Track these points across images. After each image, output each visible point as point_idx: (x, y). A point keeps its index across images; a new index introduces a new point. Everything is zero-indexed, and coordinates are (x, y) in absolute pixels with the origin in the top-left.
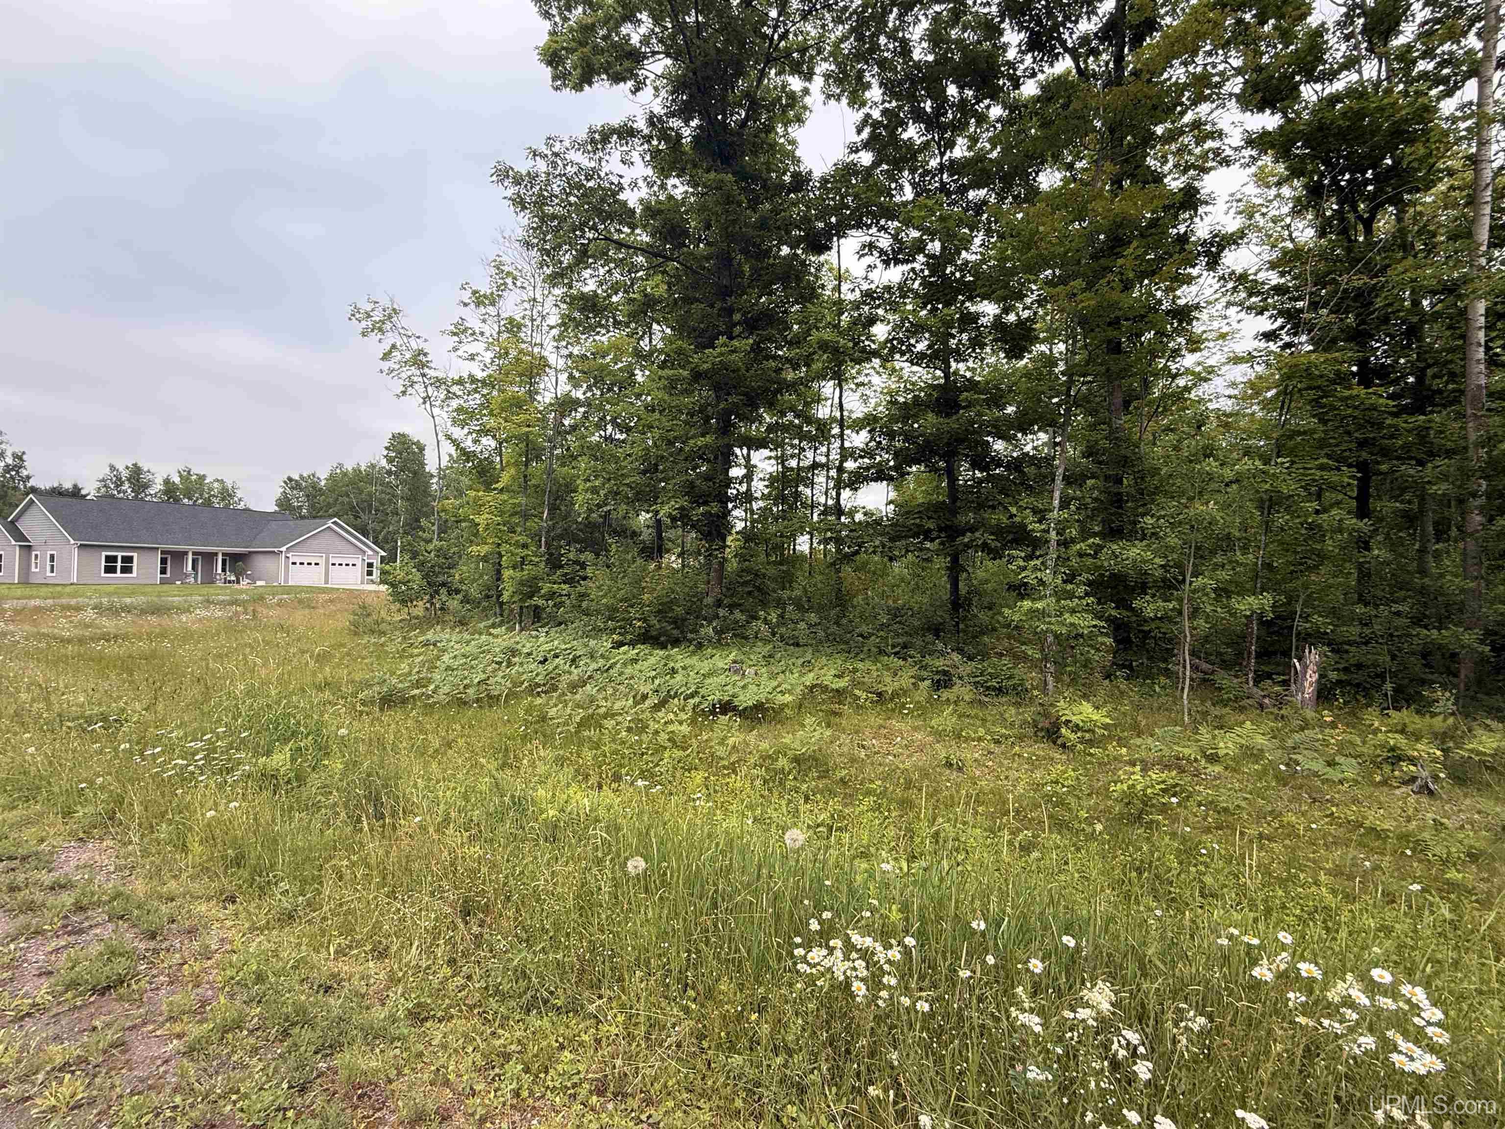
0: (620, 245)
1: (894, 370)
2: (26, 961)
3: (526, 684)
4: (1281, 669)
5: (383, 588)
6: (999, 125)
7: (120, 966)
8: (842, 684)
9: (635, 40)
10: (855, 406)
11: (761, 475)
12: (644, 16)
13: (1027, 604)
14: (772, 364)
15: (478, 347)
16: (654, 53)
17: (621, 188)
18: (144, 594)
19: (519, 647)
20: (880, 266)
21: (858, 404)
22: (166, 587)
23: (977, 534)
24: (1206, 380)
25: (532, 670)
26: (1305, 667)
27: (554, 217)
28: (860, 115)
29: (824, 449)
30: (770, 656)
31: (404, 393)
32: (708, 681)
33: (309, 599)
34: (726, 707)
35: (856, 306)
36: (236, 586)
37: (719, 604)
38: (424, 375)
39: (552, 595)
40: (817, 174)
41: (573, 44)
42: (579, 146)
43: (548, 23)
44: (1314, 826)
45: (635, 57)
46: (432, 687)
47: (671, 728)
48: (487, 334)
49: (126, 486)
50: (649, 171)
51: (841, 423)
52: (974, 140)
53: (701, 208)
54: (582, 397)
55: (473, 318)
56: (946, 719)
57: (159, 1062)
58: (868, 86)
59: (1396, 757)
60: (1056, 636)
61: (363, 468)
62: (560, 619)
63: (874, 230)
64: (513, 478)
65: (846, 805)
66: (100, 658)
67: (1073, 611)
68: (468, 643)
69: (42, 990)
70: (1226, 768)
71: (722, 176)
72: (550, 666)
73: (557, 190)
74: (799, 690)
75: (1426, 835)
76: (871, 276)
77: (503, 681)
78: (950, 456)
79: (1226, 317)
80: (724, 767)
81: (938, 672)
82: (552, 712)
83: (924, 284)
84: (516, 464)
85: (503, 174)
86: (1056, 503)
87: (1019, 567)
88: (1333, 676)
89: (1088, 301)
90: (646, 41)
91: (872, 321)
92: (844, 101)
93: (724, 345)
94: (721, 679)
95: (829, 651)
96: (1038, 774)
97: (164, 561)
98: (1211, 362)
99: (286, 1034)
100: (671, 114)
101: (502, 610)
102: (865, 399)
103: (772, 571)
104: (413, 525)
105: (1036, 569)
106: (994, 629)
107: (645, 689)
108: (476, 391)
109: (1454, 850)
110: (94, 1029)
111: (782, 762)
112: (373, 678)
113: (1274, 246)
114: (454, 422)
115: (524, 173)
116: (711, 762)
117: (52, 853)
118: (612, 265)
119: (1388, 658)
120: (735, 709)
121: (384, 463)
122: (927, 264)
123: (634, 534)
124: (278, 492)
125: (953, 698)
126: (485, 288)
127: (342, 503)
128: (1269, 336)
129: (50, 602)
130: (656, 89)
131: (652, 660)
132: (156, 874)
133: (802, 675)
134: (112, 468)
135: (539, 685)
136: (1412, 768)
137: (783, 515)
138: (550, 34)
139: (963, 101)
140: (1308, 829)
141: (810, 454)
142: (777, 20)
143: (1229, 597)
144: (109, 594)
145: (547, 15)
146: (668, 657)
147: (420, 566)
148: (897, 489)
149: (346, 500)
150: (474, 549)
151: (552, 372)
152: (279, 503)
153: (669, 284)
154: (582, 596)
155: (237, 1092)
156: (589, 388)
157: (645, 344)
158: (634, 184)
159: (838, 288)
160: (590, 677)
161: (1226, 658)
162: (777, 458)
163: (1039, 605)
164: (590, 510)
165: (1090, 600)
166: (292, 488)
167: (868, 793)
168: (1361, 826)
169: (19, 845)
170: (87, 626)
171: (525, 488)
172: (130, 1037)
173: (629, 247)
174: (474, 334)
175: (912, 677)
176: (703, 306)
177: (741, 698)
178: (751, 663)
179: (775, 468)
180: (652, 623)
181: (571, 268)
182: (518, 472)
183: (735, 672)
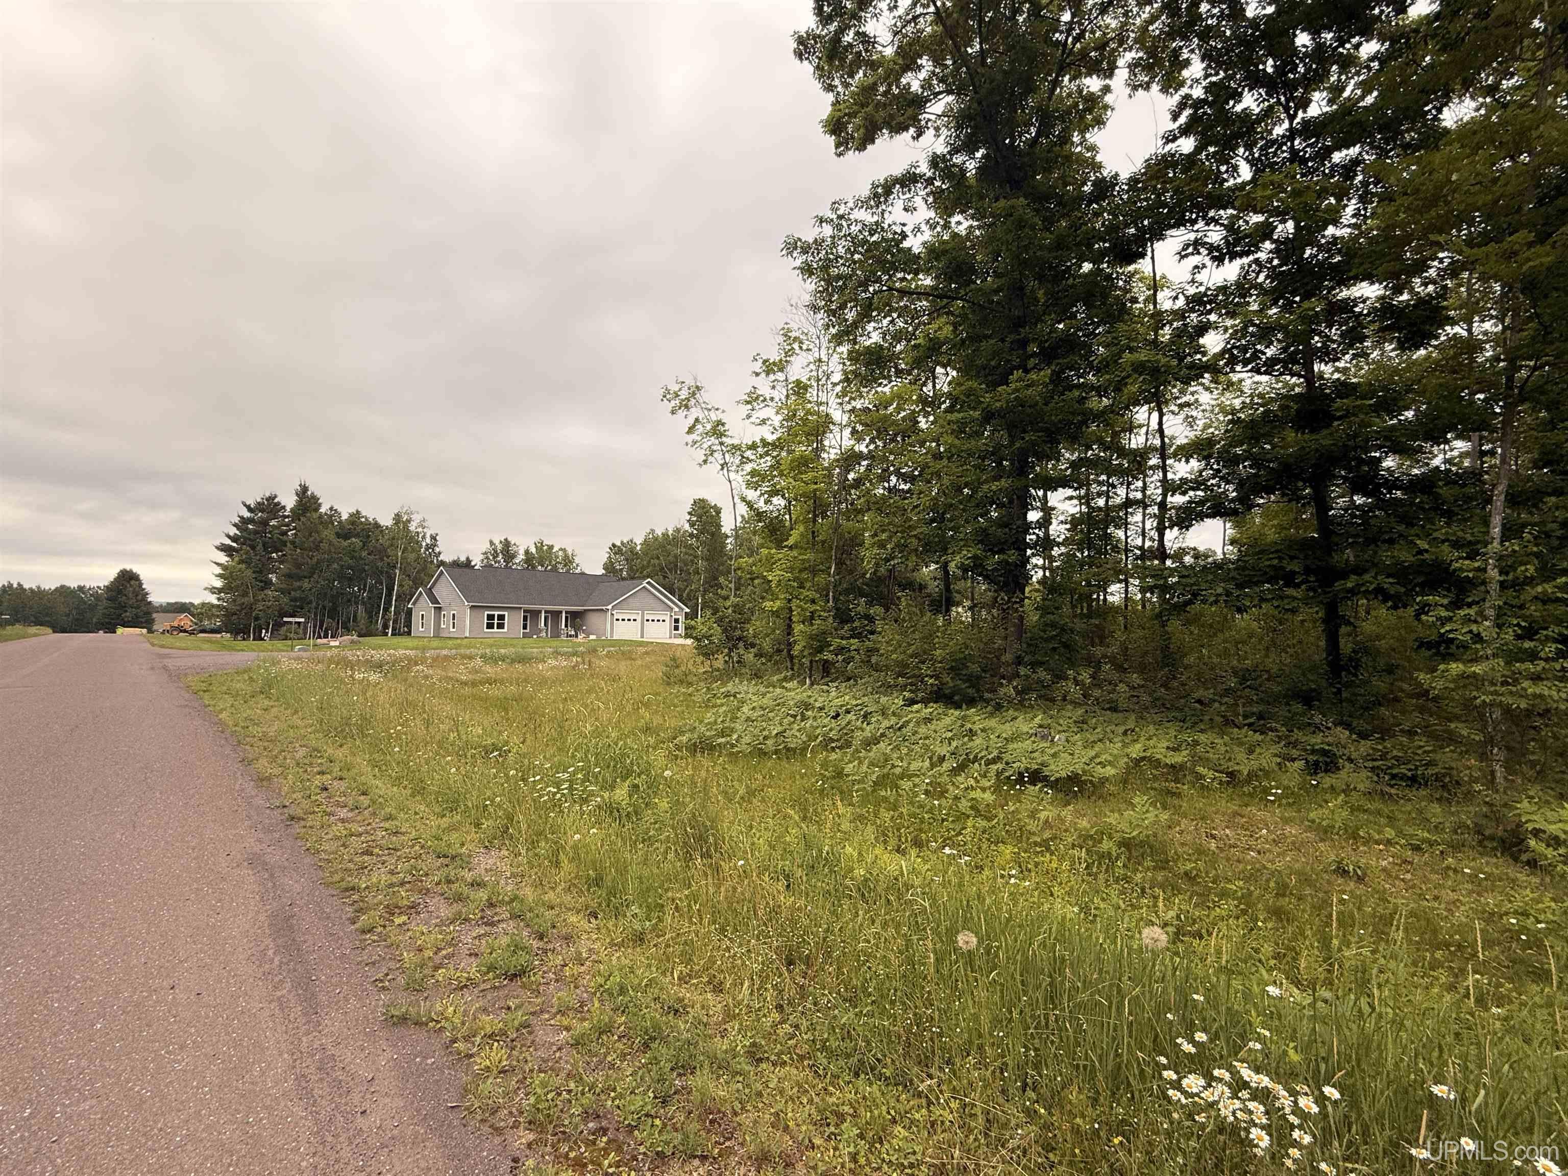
0: (903, 292)
1: (1230, 384)
2: (460, 941)
3: (820, 739)
5: (689, 641)
6: (1375, 65)
7: (522, 959)
8: (1178, 758)
9: (915, 87)
11: (1062, 518)
12: (924, 61)
13: (1456, 668)
14: (1076, 393)
15: (768, 412)
16: (937, 94)
17: (904, 236)
18: (514, 646)
19: (812, 701)
20: (1212, 265)
21: (1182, 428)
22: (526, 640)
23: (1367, 577)
25: (826, 725)
27: (839, 277)
28: (1176, 99)
29: (1140, 484)
30: (1083, 722)
31: (705, 462)
32: (1011, 746)
33: (630, 652)
34: (1036, 777)
35: (1180, 314)
36: (575, 639)
37: (1019, 661)
38: (721, 444)
39: (841, 650)
40: (1124, 176)
41: (855, 108)
42: (863, 203)
43: (831, 95)
45: (918, 103)
46: (735, 736)
47: (973, 794)
48: (777, 399)
49: (500, 557)
50: (932, 214)
51: (1163, 452)
52: (1337, 90)
53: (988, 241)
54: (865, 451)
55: (764, 386)
56: (1332, 812)
57: (554, 1048)
58: (1187, 63)
60: (1507, 711)
61: (670, 533)
62: (849, 674)
63: (1200, 224)
64: (802, 535)
65: (1195, 906)
66: (485, 699)
68: (764, 695)
69: (472, 968)
71: (1013, 201)
72: (842, 722)
73: (841, 251)
74: (1122, 762)
76: (1198, 277)
77: (798, 734)
78: (1318, 480)
80: (1037, 844)
81: (1313, 752)
82: (849, 768)
83: (1274, 274)
84: (806, 521)
85: (792, 246)
86: (1496, 531)
87: (1439, 618)
90: (927, 84)
91: (1203, 329)
92: (1155, 88)
93: (1020, 380)
94: (1028, 745)
95: (1157, 718)
96: (1490, 900)
97: (525, 619)
99: (646, 1046)
100: (955, 151)
101: (793, 664)
102: (1190, 421)
103: (1079, 625)
104: (713, 583)
105: (1468, 620)
106: (1397, 700)
107: (943, 750)
108: (767, 454)
110: (509, 1008)
111: (1106, 845)
112: (685, 725)
114: (749, 484)
115: (811, 241)
116: (1020, 835)
117: (470, 856)
118: (895, 315)
120: (1045, 779)
121: (687, 527)
122: (1277, 251)
123: (922, 587)
124: (604, 558)
125: (1341, 785)
126: (774, 356)
127: (654, 566)
129: (454, 651)
130: (937, 129)
131: (947, 721)
132: (539, 884)
133: (1125, 745)
134: (491, 543)
135: (832, 740)
137: (1091, 562)
138: (833, 105)
139: (1320, 48)
141: (1122, 491)
142: (1071, 23)
144: (491, 646)
145: (830, 88)
146: (964, 718)
147: (719, 621)
148: (1237, 525)
149: (656, 562)
150: (768, 604)
151: (836, 429)
152: (606, 567)
153: (955, 326)
154: (871, 651)
155: (614, 1090)
156: (872, 441)
157: (928, 390)
158: (917, 230)
159: (1153, 299)
160: (883, 735)
162: (1079, 498)
163: (1477, 669)
164: (877, 565)
166: (615, 554)
167: (1224, 894)
169: (449, 846)
170: (477, 672)
171: (814, 545)
172: (534, 1021)
173: (911, 293)
174: (765, 400)
175: (1276, 755)
176: (993, 341)
177: (1052, 767)
178: (1061, 728)
179: (1078, 509)
180: (945, 680)
181: (855, 325)
182: (806, 528)
183: (1043, 737)
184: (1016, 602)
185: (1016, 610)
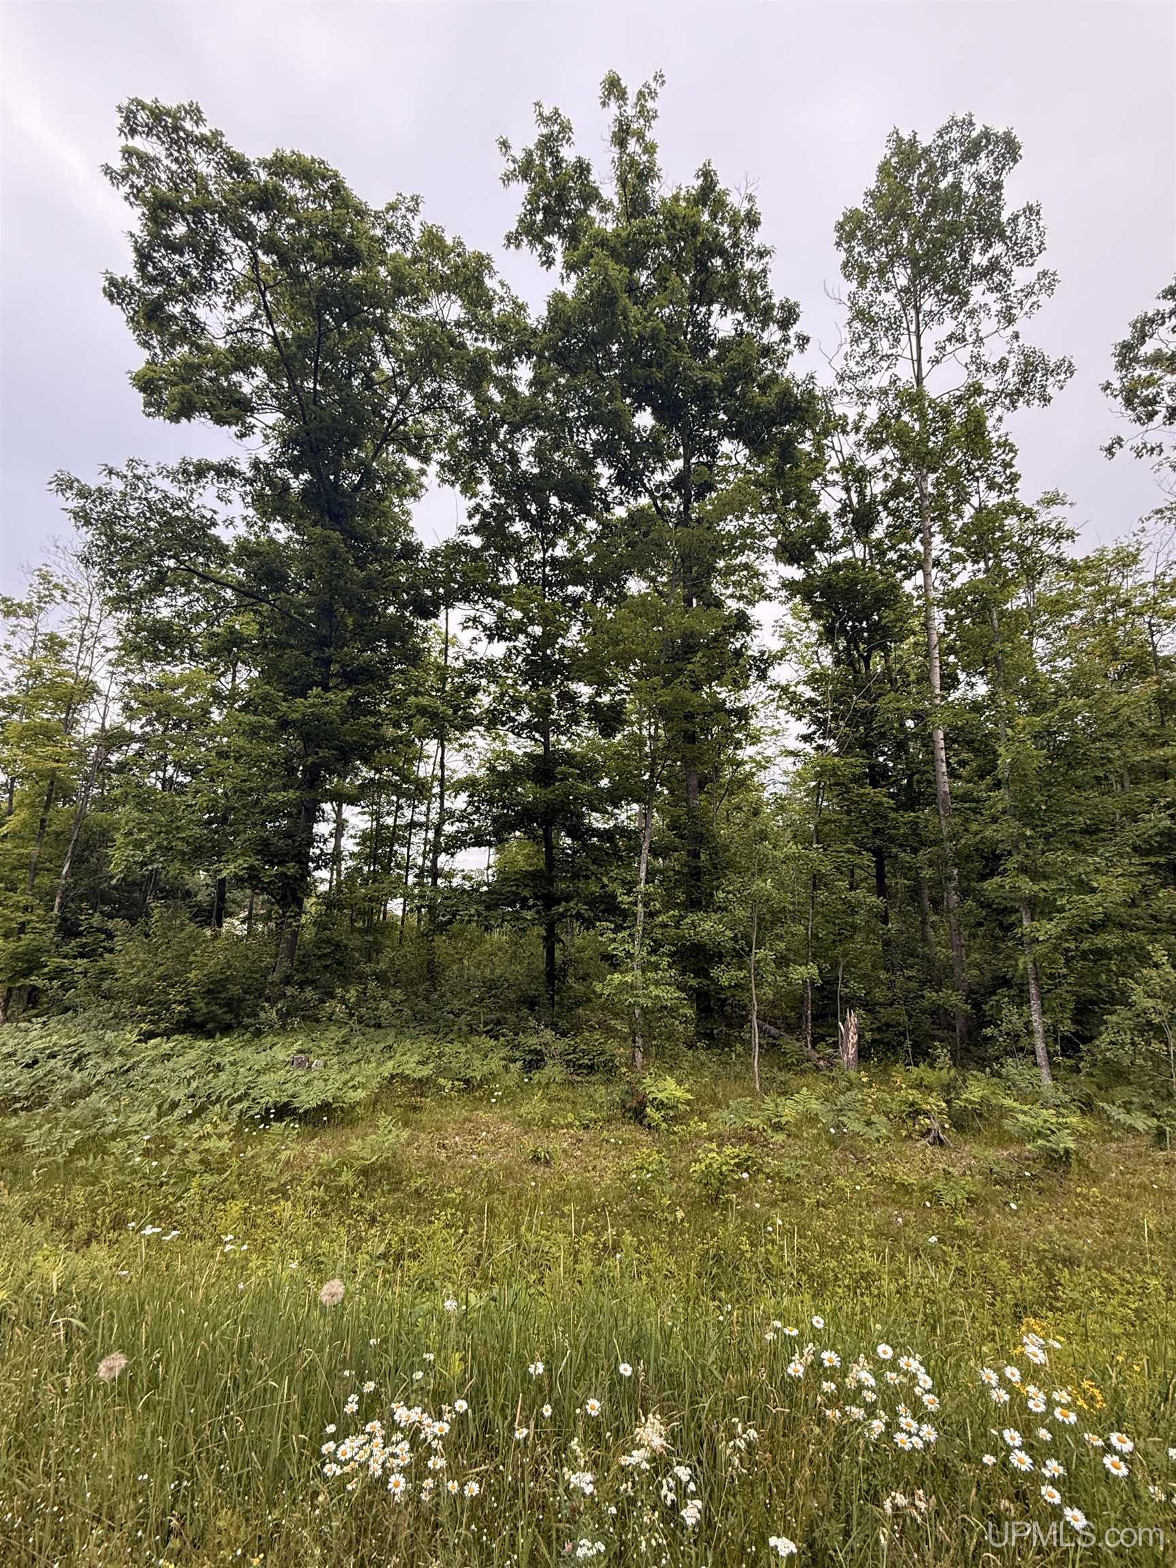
0: (206, 579)
4: (831, 1031)
6: (594, 536)
8: (425, 1072)
9: (246, 389)
10: (458, 765)
11: (352, 832)
12: (258, 371)
13: (616, 977)
14: (371, 719)
16: (266, 406)
17: (213, 523)
20: (485, 641)
21: (461, 764)
23: (571, 904)
24: (765, 768)
26: (847, 1030)
27: (125, 538)
28: (472, 503)
29: (423, 808)
30: (345, 1042)
32: (263, 1078)
34: (284, 1111)
35: (460, 673)
37: (287, 980)
39: (59, 973)
40: (428, 547)
41: (173, 378)
42: (168, 474)
43: (147, 352)
44: (858, 1188)
45: (245, 405)
47: (206, 1144)
48: (16, 649)
50: (251, 512)
51: (442, 783)
52: (573, 544)
53: (305, 557)
56: (535, 1105)
58: (480, 481)
59: (915, 1112)
60: (643, 1009)
62: (67, 1003)
63: (480, 606)
64: (24, 824)
65: (418, 1224)
67: (657, 983)
70: (789, 1136)
71: (330, 532)
72: (39, 1072)
73: (133, 511)
74: (374, 1084)
75: (939, 1186)
76: (475, 647)
78: (547, 823)
79: (777, 718)
80: (272, 1191)
81: (530, 1051)
82: (33, 1137)
83: (526, 660)
84: (32, 805)
85: (65, 484)
86: (643, 875)
87: (608, 939)
88: (868, 1035)
89: (665, 696)
91: (473, 691)
92: (458, 487)
93: (318, 696)
94: (281, 1075)
95: (415, 1032)
96: (625, 1160)
98: (768, 753)
100: (280, 465)
103: (356, 941)
105: (624, 941)
106: (589, 1000)
107: (178, 1094)
109: (959, 1197)
111: (347, 1177)
113: (807, 666)
115: (93, 488)
116: (255, 1186)
118: (195, 595)
119: (906, 1018)
120: (294, 1112)
122: (528, 644)
123: (188, 894)
125: (544, 1080)
128: (807, 738)
131: (192, 1055)
133: (381, 1063)
136: (927, 1121)
137: (375, 876)
138: (148, 363)
139: (564, 511)
140: (853, 1191)
141: (408, 812)
142: (397, 407)
143: (788, 966)
145: (146, 345)
146: (213, 1050)
148: (498, 854)
151: (102, 701)
153: (262, 625)
154: (104, 973)
156: (149, 722)
157: (226, 681)
158: (230, 522)
159: (444, 652)
160: (99, 1083)
161: (790, 1021)
162: (371, 814)
163: (628, 978)
164: (128, 869)
165: (673, 972)
167: (446, 1204)
168: (893, 1182)
171: (41, 836)
175: (504, 1059)
176: (297, 653)
177: (303, 1098)
178: (321, 1052)
179: (369, 825)
180: (197, 1006)
181: (141, 593)
182: (32, 815)
183: (299, 1065)
184: (290, 917)
185: (290, 925)
